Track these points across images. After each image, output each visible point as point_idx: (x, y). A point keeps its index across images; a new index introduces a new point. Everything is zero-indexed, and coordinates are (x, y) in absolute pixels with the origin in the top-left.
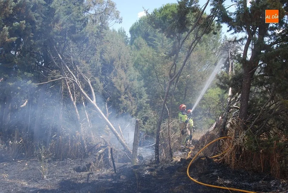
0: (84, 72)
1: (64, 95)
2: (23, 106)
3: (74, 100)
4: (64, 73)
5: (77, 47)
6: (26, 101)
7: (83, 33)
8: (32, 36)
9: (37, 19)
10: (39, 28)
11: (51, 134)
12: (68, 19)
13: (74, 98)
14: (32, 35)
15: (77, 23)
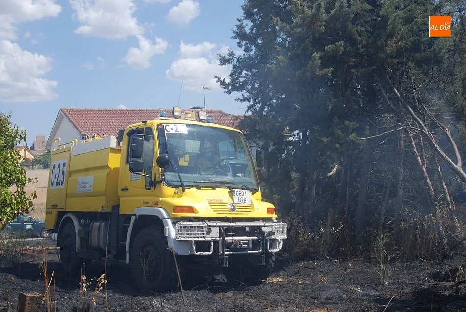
0: (436, 116)
1: (404, 156)
2: (331, 173)
3: (423, 164)
4: (405, 120)
5: (422, 73)
6: (334, 166)
7: (434, 50)
8: (353, 64)
9: (360, 36)
10: (364, 49)
11: (385, 220)
12: (409, 31)
13: (423, 161)
14: (353, 62)
15: (423, 34)
